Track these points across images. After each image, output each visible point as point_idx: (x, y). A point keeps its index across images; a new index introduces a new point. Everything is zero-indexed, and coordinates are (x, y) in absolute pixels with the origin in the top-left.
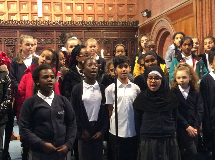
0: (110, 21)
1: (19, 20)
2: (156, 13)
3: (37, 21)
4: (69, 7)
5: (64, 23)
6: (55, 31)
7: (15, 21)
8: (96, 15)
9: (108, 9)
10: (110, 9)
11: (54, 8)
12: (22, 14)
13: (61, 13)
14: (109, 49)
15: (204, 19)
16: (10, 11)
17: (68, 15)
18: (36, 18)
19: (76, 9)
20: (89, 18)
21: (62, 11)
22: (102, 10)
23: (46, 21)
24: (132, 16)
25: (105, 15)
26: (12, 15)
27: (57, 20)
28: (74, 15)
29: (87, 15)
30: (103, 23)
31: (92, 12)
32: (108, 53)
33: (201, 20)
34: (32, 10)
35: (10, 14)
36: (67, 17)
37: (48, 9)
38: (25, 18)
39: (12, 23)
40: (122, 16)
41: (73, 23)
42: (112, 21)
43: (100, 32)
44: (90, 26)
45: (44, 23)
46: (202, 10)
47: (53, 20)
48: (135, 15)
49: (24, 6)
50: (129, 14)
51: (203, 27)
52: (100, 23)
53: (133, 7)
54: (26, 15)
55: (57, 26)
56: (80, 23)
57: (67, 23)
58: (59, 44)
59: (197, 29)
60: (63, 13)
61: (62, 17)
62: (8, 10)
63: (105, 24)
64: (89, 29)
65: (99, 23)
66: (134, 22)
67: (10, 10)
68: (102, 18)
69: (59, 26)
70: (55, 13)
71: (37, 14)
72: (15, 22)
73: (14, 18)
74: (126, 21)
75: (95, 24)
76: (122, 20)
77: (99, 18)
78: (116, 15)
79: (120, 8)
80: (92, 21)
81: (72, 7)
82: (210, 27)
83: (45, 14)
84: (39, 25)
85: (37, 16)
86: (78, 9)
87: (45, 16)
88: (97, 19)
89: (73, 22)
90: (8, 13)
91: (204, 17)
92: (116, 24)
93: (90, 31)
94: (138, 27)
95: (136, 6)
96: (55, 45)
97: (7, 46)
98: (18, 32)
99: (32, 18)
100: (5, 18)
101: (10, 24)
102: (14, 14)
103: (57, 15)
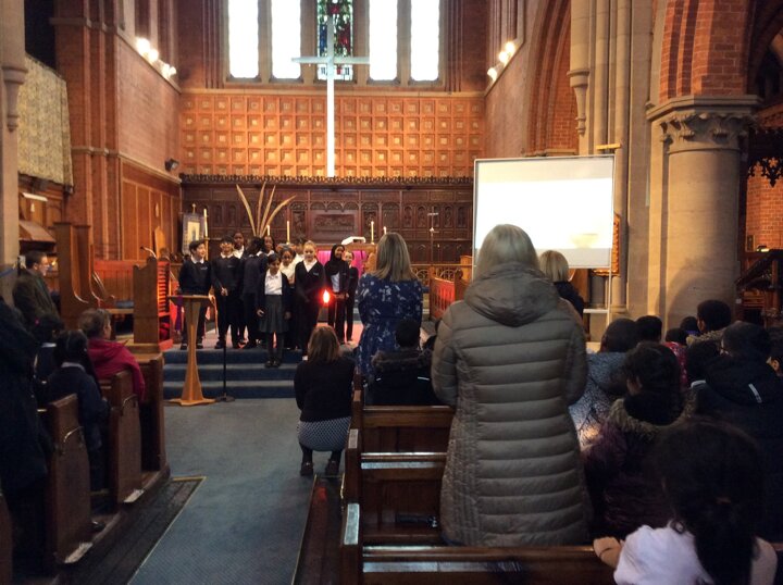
0: (441, 176)
1: (310, 177)
4: (382, 157)
5: (372, 179)
6: (360, 192)
7: (305, 177)
8: (421, 167)
9: (439, 158)
10: (443, 157)
11: (360, 158)
13: (370, 165)
16: (300, 163)
17: (379, 168)
19: (391, 158)
20: (410, 172)
21: (371, 162)
22: (430, 159)
23: (348, 177)
25: (433, 167)
26: (301, 169)
28: (389, 168)
29: (407, 167)
30: (430, 180)
31: (415, 163)
35: (299, 168)
36: (377, 171)
37: (352, 159)
38: (319, 173)
39: (302, 180)
40: (461, 169)
41: (385, 180)
42: (445, 176)
43: (425, 193)
44: (411, 184)
47: (358, 177)
49: (318, 156)
52: (426, 179)
55: (363, 184)
56: (396, 180)
57: (378, 179)
60: (373, 165)
61: (371, 170)
62: (298, 159)
63: (434, 180)
64: (409, 188)
65: (424, 179)
67: (300, 161)
68: (429, 172)
69: (365, 184)
70: (362, 165)
72: (306, 180)
73: (304, 173)
74: (465, 177)
75: (418, 180)
76: (459, 174)
77: (425, 172)
78: (452, 167)
79: (459, 157)
80: (414, 176)
81: (386, 156)
84: (338, 183)
86: (395, 159)
88: (423, 173)
89: (387, 178)
90: (297, 166)
92: (450, 181)
93: (411, 190)
96: (359, 211)
98: (309, 193)
100: (292, 173)
102: (304, 167)
103: (364, 168)
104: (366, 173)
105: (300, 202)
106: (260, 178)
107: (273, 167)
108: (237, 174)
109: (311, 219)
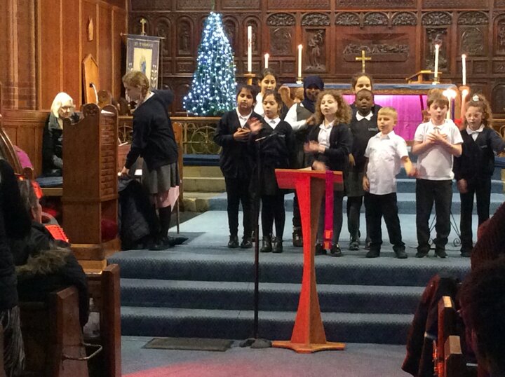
58: (429, 27)
96: (419, 27)
97: (308, 30)
105: (319, 13)
109: (336, 41)
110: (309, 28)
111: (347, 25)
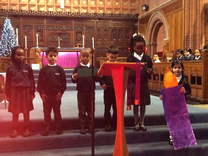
0: (116, 13)
1: (46, 11)
2: (153, 7)
3: (60, 12)
4: (85, 2)
5: (80, 14)
6: (73, 21)
7: (43, 11)
8: (105, 8)
9: (115, 4)
10: (117, 3)
11: (73, 2)
12: (48, 7)
13: (79, 6)
14: (115, 36)
15: (191, 12)
17: (83, 8)
18: (59, 10)
19: (90, 3)
20: (100, 10)
21: (79, 5)
22: (110, 4)
23: (67, 12)
24: (134, 10)
25: (112, 8)
26: (41, 7)
27: (75, 12)
28: (89, 8)
29: (98, 8)
30: (111, 15)
31: (103, 6)
32: (115, 39)
33: (188, 13)
34: (56, 4)
35: (39, 6)
36: (83, 10)
37: (69, 2)
38: (51, 10)
39: (41, 13)
40: (126, 10)
41: (87, 15)
42: (118, 13)
43: (108, 22)
44: (101, 17)
45: (66, 13)
46: (189, 5)
47: (72, 12)
48: (136, 9)
50: (132, 8)
51: (189, 18)
52: (109, 15)
53: (135, 3)
54: (52, 7)
55: (75, 16)
56: (93, 15)
57: (83, 14)
58: (77, 31)
59: (185, 20)
60: (80, 6)
61: (79, 9)
63: (113, 15)
64: (100, 19)
65: (107, 15)
66: (135, 15)
67: (39, 3)
68: (110, 11)
69: (77, 17)
70: (74, 6)
71: (60, 6)
72: (43, 13)
73: (42, 9)
74: (129, 14)
75: (104, 15)
76: (125, 13)
77: (108, 11)
78: (121, 9)
79: (125, 4)
80: (102, 13)
81: (87, 2)
82: (195, 18)
83: (66, 7)
84: (62, 16)
85: (60, 8)
86: (92, 3)
87: (66, 8)
88: (107, 12)
89: (88, 13)
90: (38, 5)
91: (191, 10)
92: (121, 16)
93: (101, 21)
94: (138, 19)
95: (137, 2)
96: (73, 31)
97: (37, 31)
98: (45, 20)
99: (56, 10)
100: (35, 9)
101: (39, 13)
102: (42, 6)
103: (75, 8)
104: (76, 11)
105: (41, 25)
106: (17, 11)
107: (24, 5)
108: (3, 9)
109: (47, 35)
110: (37, 30)
111: (50, 30)
